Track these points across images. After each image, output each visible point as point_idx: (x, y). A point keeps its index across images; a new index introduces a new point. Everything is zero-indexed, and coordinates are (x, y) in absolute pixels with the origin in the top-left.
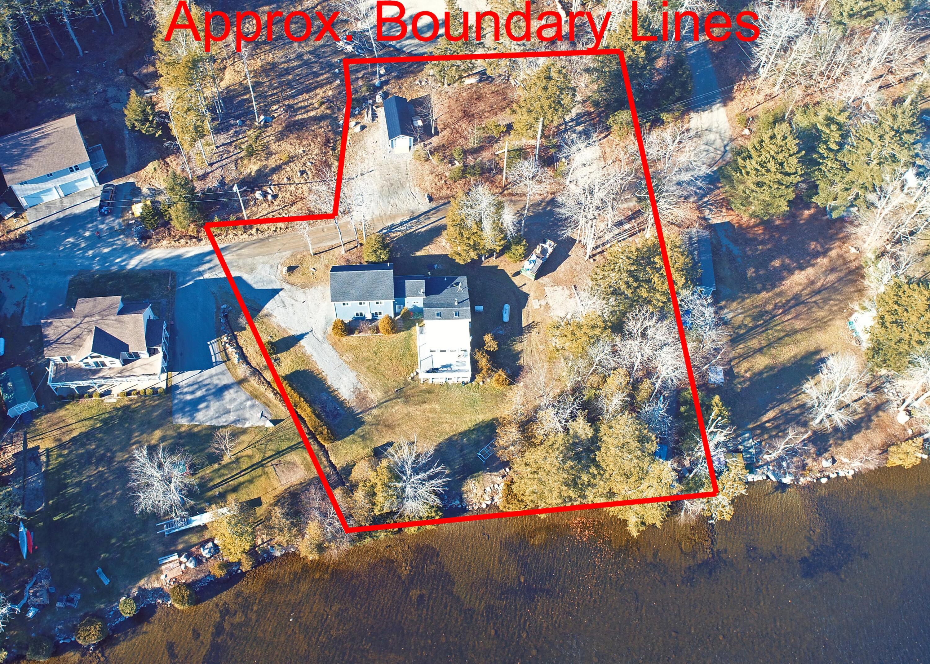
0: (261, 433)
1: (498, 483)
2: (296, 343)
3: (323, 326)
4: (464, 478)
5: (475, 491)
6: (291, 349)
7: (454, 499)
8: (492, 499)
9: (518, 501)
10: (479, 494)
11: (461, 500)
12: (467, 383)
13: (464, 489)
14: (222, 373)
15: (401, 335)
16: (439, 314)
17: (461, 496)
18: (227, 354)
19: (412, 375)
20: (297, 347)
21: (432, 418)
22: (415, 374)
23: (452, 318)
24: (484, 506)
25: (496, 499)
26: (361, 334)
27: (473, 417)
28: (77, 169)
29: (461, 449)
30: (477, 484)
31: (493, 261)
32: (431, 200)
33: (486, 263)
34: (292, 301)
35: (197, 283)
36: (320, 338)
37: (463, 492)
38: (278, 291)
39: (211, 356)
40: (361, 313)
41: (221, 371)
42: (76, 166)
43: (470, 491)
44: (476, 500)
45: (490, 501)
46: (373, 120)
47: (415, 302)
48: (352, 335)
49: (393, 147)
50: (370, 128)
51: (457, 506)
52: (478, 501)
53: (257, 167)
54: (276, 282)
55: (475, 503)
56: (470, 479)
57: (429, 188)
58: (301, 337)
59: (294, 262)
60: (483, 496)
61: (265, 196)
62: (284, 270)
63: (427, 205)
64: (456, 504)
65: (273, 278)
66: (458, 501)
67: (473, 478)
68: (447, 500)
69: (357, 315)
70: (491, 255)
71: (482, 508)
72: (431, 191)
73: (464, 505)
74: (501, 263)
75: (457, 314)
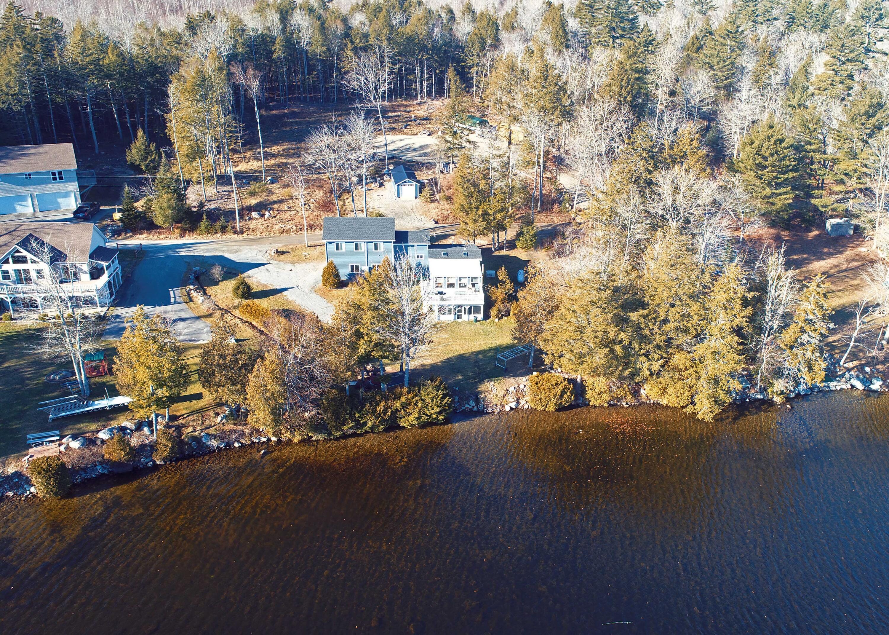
1: (524, 384)
2: (278, 293)
3: (312, 283)
4: (481, 381)
5: (494, 391)
6: (271, 297)
7: (468, 399)
8: (518, 403)
10: (501, 394)
11: (477, 401)
12: (480, 321)
13: (482, 388)
14: (181, 310)
16: (446, 254)
17: (477, 396)
18: (191, 298)
20: (278, 296)
24: (507, 408)
25: (522, 402)
28: (61, 179)
29: (475, 362)
30: (497, 385)
31: (504, 252)
32: (436, 223)
33: (497, 253)
34: (279, 270)
35: (169, 256)
36: (306, 290)
37: (480, 392)
38: (263, 265)
39: (170, 298)
40: (357, 267)
41: (179, 308)
42: (60, 173)
43: (488, 391)
44: (496, 402)
45: (515, 403)
46: (380, 186)
47: (418, 257)
48: (345, 289)
49: (399, 196)
50: (376, 190)
51: (471, 410)
52: (499, 403)
53: (258, 201)
54: (262, 260)
55: (496, 405)
56: (488, 381)
57: (435, 216)
58: (285, 289)
59: (285, 249)
60: (506, 397)
61: (262, 216)
62: (273, 251)
63: (433, 225)
64: (470, 407)
65: (260, 257)
66: (472, 403)
67: (491, 381)
68: (458, 402)
69: (352, 270)
70: (501, 248)
71: (505, 411)
72: (437, 218)
73: (481, 407)
74: (512, 253)
75: (466, 254)
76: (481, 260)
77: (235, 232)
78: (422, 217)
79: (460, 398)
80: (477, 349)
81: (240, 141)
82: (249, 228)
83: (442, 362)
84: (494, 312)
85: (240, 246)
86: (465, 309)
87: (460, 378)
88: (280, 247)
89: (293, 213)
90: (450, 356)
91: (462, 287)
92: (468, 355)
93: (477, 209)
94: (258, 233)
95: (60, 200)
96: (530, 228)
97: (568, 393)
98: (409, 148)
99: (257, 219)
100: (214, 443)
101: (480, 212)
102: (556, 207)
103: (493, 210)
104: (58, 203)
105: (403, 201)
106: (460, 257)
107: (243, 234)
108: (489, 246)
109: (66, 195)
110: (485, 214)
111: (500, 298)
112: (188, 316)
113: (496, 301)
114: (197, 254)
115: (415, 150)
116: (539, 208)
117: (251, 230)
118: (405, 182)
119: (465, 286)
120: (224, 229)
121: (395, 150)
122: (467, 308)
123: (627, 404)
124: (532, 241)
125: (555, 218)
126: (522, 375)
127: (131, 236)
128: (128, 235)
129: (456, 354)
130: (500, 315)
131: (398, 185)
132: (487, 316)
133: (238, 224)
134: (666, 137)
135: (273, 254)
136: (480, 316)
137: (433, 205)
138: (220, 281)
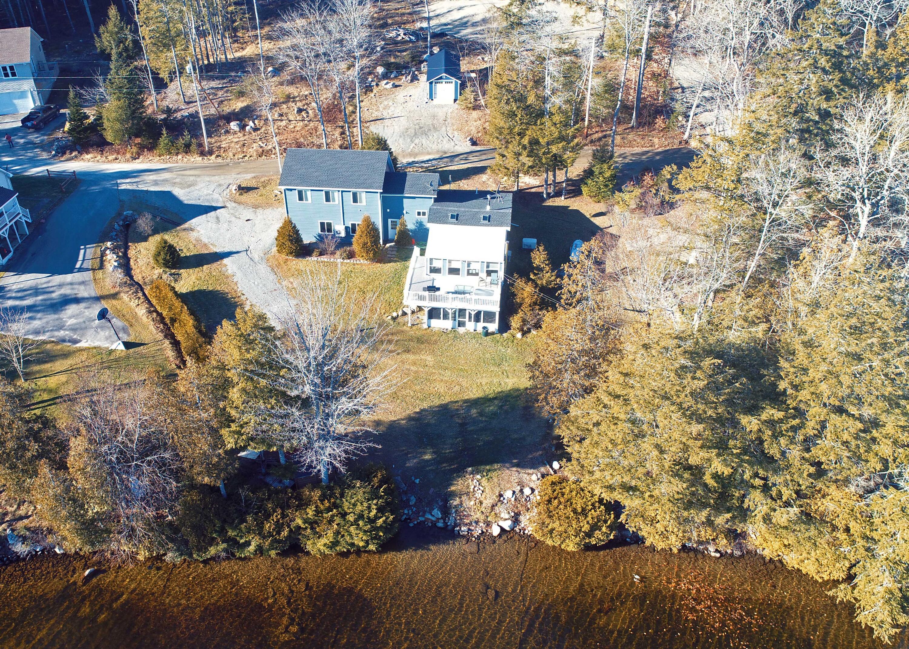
0: (99, 357)
1: (532, 485)
2: (217, 261)
3: (267, 246)
4: (460, 471)
5: (478, 495)
6: (205, 267)
7: (430, 506)
8: (516, 520)
9: (575, 511)
10: (488, 503)
11: (446, 510)
12: (493, 333)
13: (457, 486)
14: (83, 283)
15: (389, 267)
16: (456, 217)
17: (446, 501)
18: (102, 262)
19: (395, 314)
20: (215, 265)
21: (416, 372)
22: (400, 313)
23: (477, 224)
24: (496, 531)
25: (524, 520)
26: (324, 258)
27: (495, 380)
28: (14, 74)
29: (463, 425)
30: (484, 482)
31: (561, 201)
32: (474, 143)
33: (550, 203)
34: (233, 219)
35: (105, 191)
36: (256, 258)
37: (453, 495)
38: (215, 209)
39: (77, 260)
40: (329, 225)
41: (81, 279)
42: (12, 68)
43: (467, 494)
44: (478, 515)
45: (509, 523)
46: (412, 81)
47: (419, 214)
48: (309, 258)
49: (431, 98)
50: (406, 87)
51: (434, 524)
52: (482, 518)
53: (245, 104)
54: (217, 201)
55: (477, 522)
56: (472, 473)
57: (474, 131)
58: (228, 254)
59: (253, 184)
60: (496, 508)
61: (243, 127)
62: (234, 188)
63: (467, 147)
64: (434, 519)
65: (216, 196)
66: (437, 513)
67: (477, 473)
68: (414, 505)
69: (323, 229)
70: (558, 194)
71: (491, 534)
72: (476, 135)
73: (451, 522)
74: (574, 204)
75: (487, 218)
76: (509, 229)
77: (202, 154)
78: (456, 133)
79: (419, 500)
80: (474, 394)
81: (247, 15)
82: (219, 147)
83: (410, 419)
84: (515, 322)
85: (199, 176)
86: (470, 314)
87: (427, 457)
88: (246, 179)
89: (284, 123)
90: (425, 405)
91: (472, 274)
92: (456, 406)
93: (521, 135)
94: (231, 154)
95: (16, 102)
96: (605, 166)
97: (604, 529)
98: (466, 23)
99: (235, 133)
100: (21, 548)
101: (525, 141)
102: (660, 122)
103: (546, 140)
104: (14, 105)
105: (436, 106)
106: (476, 223)
107: (211, 155)
108: (540, 190)
109: (22, 95)
110: (535, 142)
111: (528, 301)
112: (86, 295)
113: (521, 305)
114: (142, 187)
115: (474, 24)
116: (633, 122)
117: (222, 150)
118: (441, 78)
119: (477, 274)
120: (187, 148)
121: (445, 25)
122: (473, 313)
123: (717, 551)
124: (606, 186)
125: (656, 140)
126: (534, 465)
127: (76, 157)
128: (74, 154)
129: (437, 402)
130: (525, 329)
131: (431, 83)
132: (504, 327)
133: (206, 140)
134: (870, 11)
135: (234, 192)
136: (493, 327)
137: (475, 114)
138: (149, 235)
